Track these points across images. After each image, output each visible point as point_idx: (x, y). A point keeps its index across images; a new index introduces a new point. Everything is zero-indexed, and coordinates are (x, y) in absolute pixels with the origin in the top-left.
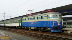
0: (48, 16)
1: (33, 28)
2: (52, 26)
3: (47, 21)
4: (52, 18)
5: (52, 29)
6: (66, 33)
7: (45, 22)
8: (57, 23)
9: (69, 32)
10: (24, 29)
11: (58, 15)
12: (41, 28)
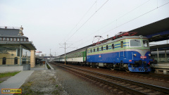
0: (122, 42)
1: (101, 65)
2: (130, 61)
3: (121, 53)
4: (129, 45)
5: (130, 66)
6: (160, 73)
7: (118, 53)
8: (139, 55)
9: (165, 72)
10: (89, 66)
11: (141, 41)
12: (112, 64)
